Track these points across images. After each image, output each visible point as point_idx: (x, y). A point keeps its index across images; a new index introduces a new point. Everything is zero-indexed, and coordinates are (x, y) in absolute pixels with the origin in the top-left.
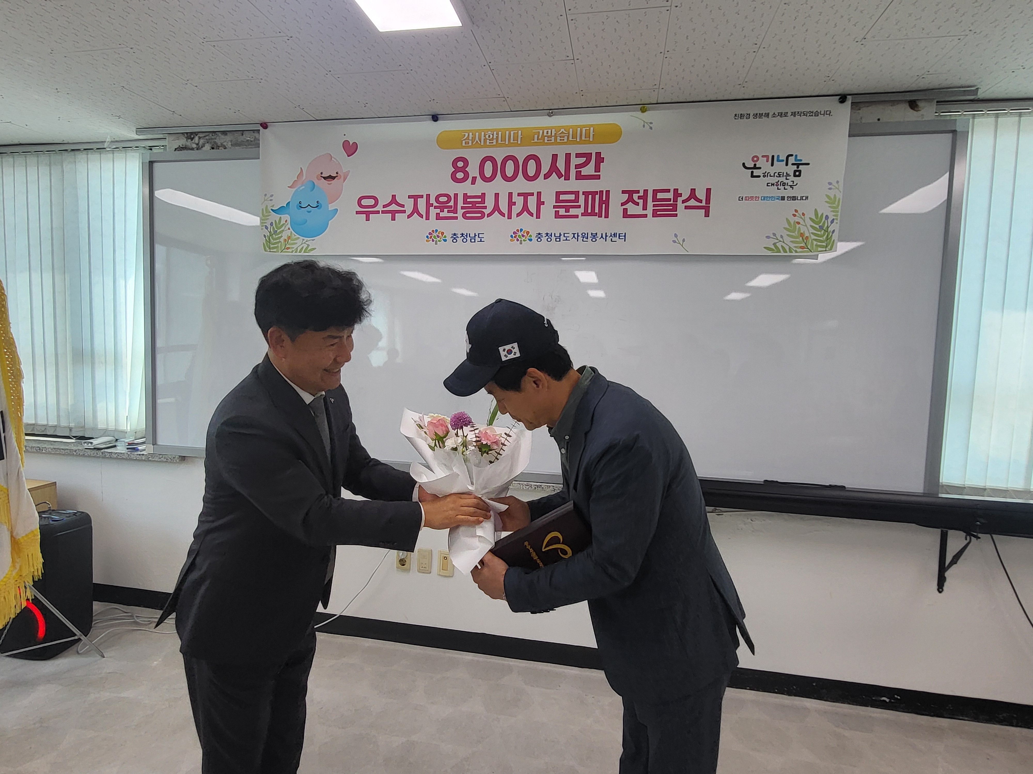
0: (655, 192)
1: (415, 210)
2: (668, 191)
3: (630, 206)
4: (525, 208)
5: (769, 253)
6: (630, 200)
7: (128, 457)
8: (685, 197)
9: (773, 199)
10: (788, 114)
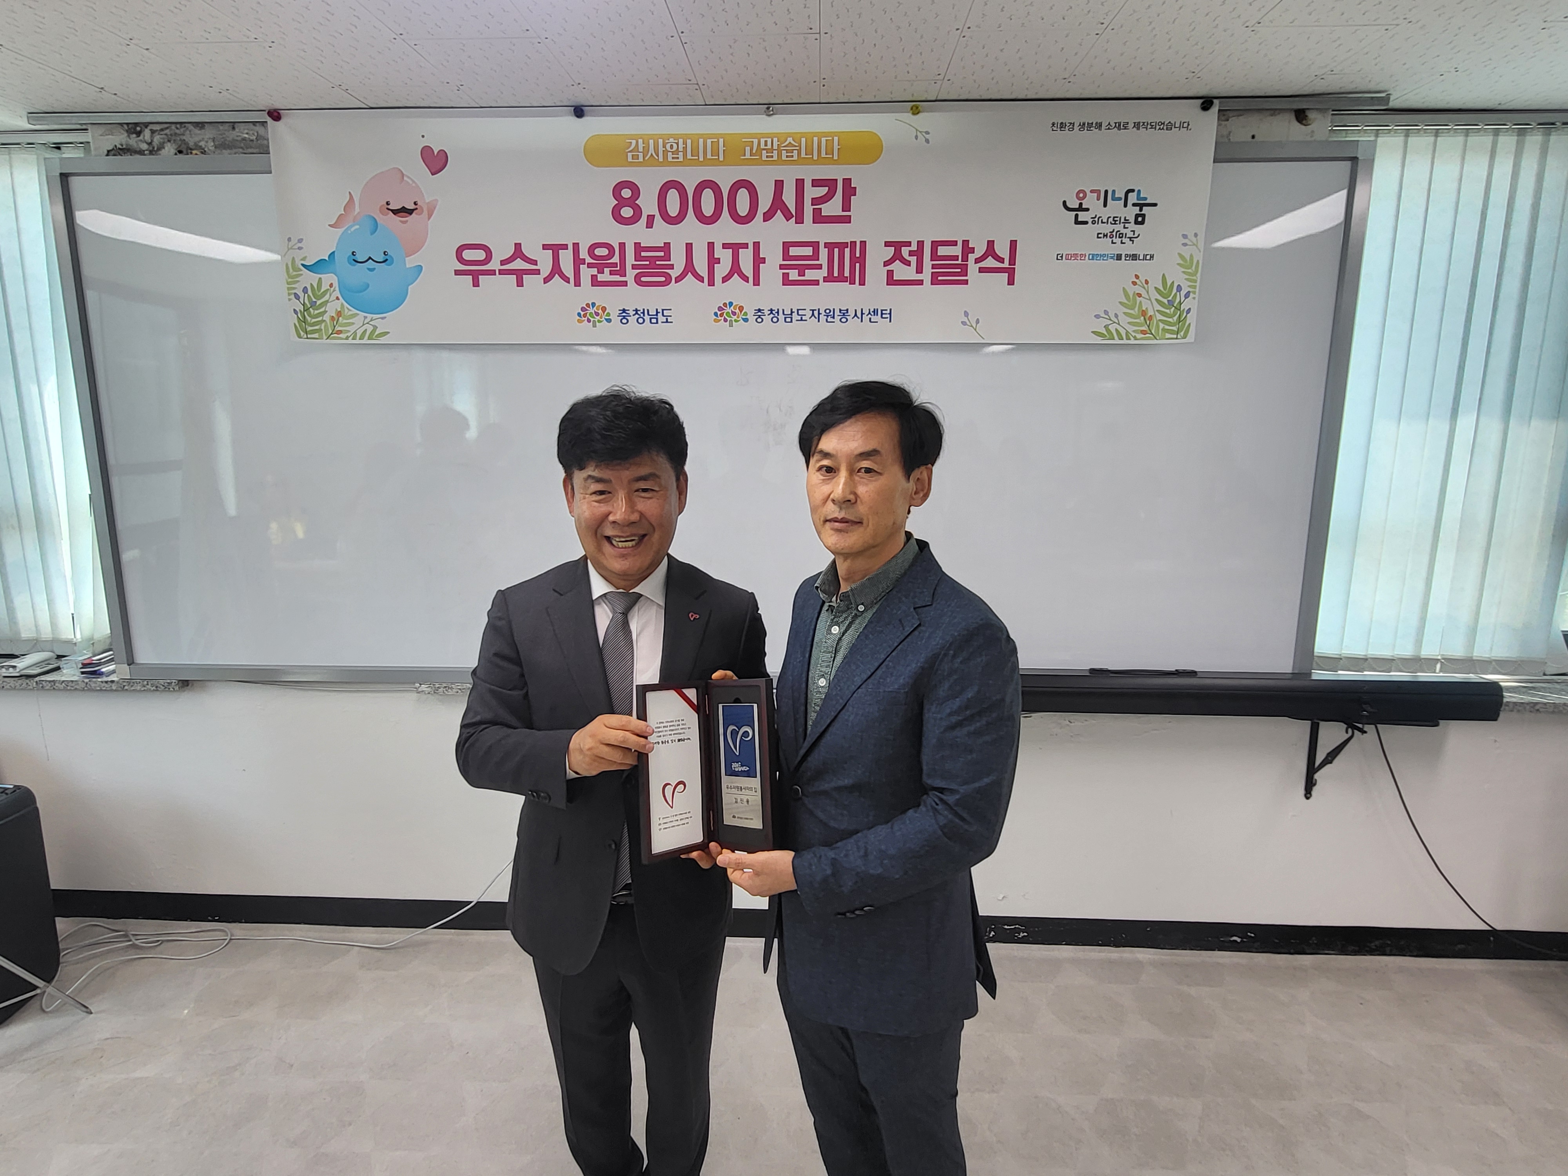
0: (935, 245)
1: (556, 270)
2: (954, 243)
3: (897, 266)
4: (736, 269)
5: (1099, 340)
6: (897, 256)
7: (86, 687)
8: (979, 253)
9: (1105, 258)
10: (1129, 125)
